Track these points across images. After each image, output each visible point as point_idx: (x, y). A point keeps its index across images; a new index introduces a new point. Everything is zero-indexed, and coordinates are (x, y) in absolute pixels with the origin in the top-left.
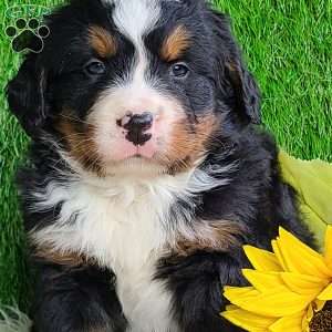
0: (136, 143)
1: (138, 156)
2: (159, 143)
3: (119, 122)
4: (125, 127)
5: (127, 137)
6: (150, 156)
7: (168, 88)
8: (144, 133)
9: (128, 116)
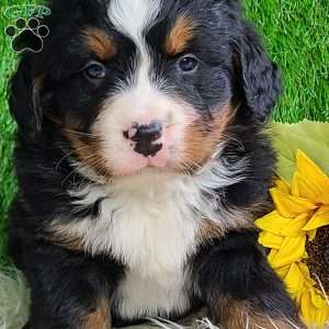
0: (146, 155)
1: (150, 166)
2: (171, 152)
3: (126, 134)
4: (132, 139)
5: (136, 150)
6: (163, 165)
7: (176, 89)
8: (154, 143)
9: (134, 127)
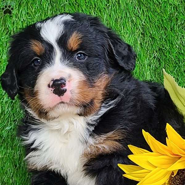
1: (62, 102)
5: (53, 93)
8: (62, 89)
9: (52, 81)
